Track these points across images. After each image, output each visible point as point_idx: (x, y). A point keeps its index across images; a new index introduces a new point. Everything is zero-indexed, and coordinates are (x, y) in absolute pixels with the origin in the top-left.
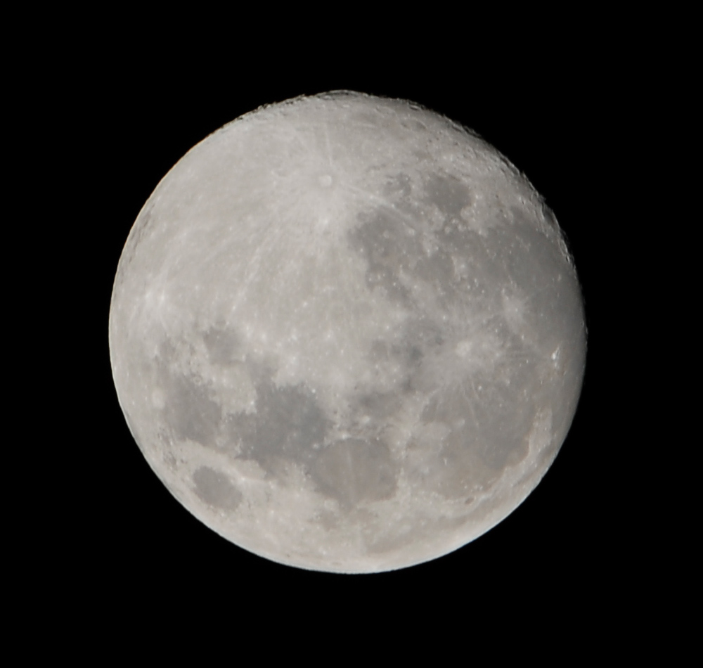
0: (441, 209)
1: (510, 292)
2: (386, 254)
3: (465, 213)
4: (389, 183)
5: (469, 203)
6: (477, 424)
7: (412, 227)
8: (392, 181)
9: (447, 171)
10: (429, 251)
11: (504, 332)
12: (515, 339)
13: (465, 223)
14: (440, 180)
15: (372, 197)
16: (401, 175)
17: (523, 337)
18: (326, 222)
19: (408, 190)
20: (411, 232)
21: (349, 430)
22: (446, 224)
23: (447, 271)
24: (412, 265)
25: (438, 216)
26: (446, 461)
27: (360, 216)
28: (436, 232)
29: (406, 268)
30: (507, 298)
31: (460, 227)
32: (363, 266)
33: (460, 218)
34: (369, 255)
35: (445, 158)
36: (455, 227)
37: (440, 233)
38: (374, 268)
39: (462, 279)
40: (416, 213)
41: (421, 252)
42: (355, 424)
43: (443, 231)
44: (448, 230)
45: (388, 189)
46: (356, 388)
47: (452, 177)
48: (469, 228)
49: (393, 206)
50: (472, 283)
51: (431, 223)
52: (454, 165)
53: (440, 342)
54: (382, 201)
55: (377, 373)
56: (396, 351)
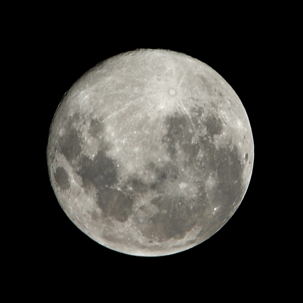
0: (207, 129)
1: (213, 176)
2: (176, 133)
3: (215, 136)
4: (195, 108)
5: (219, 134)
6: (171, 216)
7: (192, 129)
8: (196, 107)
9: (219, 117)
10: (193, 142)
11: (202, 189)
12: (204, 194)
13: (213, 140)
14: (215, 119)
15: (185, 109)
16: (201, 108)
17: (207, 195)
18: (162, 107)
19: (200, 115)
20: (191, 131)
21: (122, 188)
22: (206, 136)
23: (195, 153)
24: (183, 143)
25: (205, 131)
26: (151, 222)
27: (176, 113)
28: (200, 137)
29: (180, 143)
30: (211, 177)
31: (210, 140)
32: (165, 132)
33: (212, 137)
34: (170, 129)
35: (222, 111)
36: (208, 140)
38: (169, 135)
39: (199, 160)
40: (197, 125)
41: (190, 141)
42: (126, 187)
43: (203, 138)
44: (205, 139)
45: (193, 110)
46: (134, 175)
47: (220, 120)
48: (213, 143)
49: (190, 117)
50: (201, 164)
51: (200, 132)
52: (223, 117)
53: (175, 177)
54: (188, 113)
55: (145, 174)
56: (157, 171)
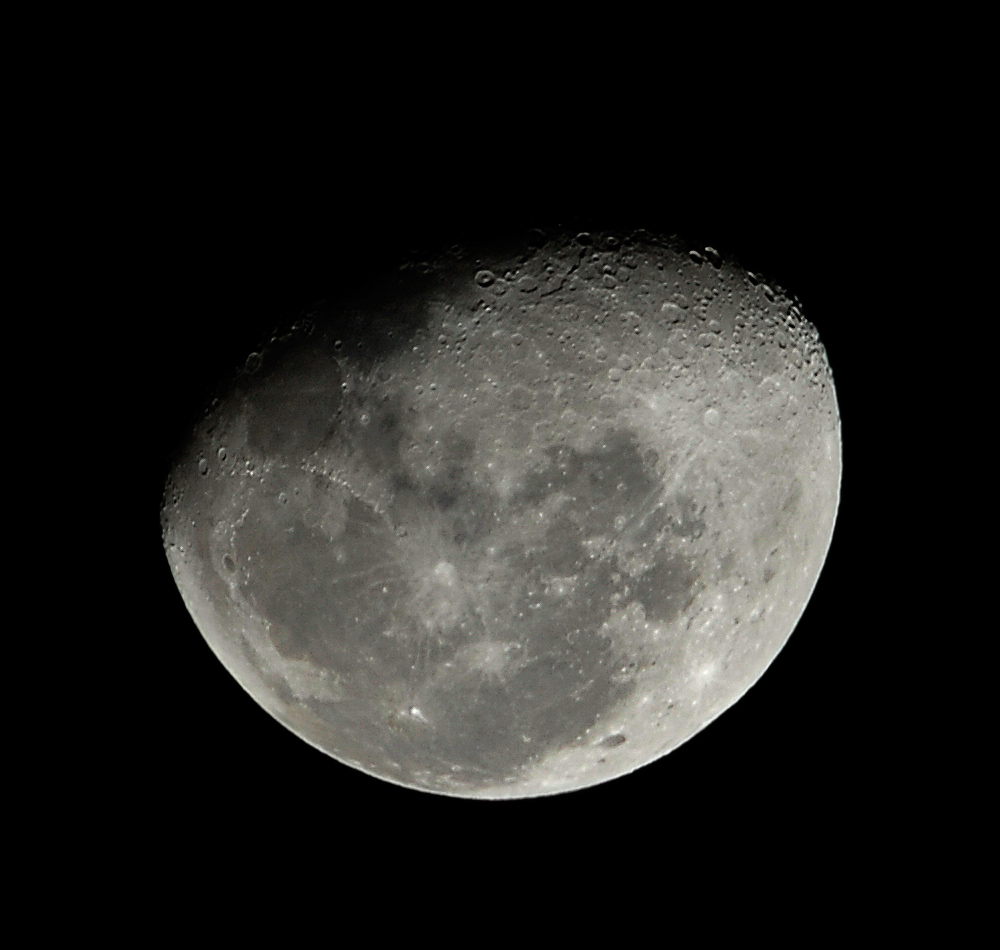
0: (647, 573)
1: (515, 655)
2: (594, 480)
3: (636, 608)
4: (694, 507)
5: (648, 617)
6: (335, 581)
7: (627, 526)
8: (697, 512)
9: (700, 596)
10: (590, 542)
11: (459, 637)
12: (448, 653)
13: (623, 605)
14: (689, 583)
15: (677, 476)
16: (703, 526)
17: (448, 665)
18: (653, 406)
19: (681, 532)
20: (620, 521)
21: (353, 393)
22: (625, 576)
23: (558, 566)
24: (574, 516)
25: (638, 567)
26: (291, 529)
27: (654, 456)
28: (615, 559)
29: (570, 505)
30: (507, 649)
31: (617, 596)
32: (582, 444)
33: (629, 600)
34: (596, 456)
35: (720, 597)
36: (619, 589)
37: (613, 565)
38: (577, 460)
39: (544, 586)
40: (646, 535)
41: (589, 534)
42: (361, 402)
43: (615, 569)
44: (616, 578)
45: (686, 503)
46: (411, 409)
47: (690, 602)
48: (613, 611)
49: (661, 504)
50: (535, 600)
51: (630, 555)
52: (706, 610)
53: (459, 538)
54: (670, 490)
55: (429, 441)
56: (455, 473)
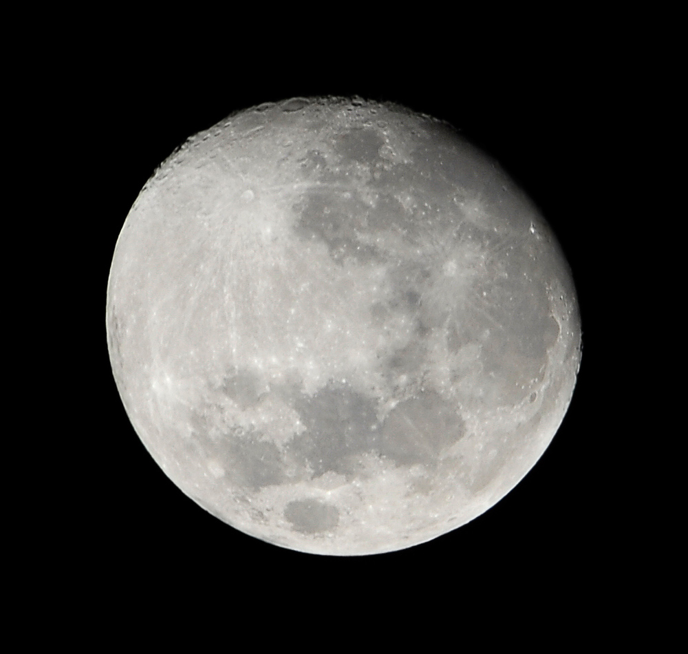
0: (361, 162)
1: (461, 198)
2: (336, 227)
3: (383, 153)
4: (304, 166)
5: (381, 143)
6: (501, 326)
7: (344, 191)
8: (304, 163)
9: (347, 127)
10: (371, 203)
11: (478, 235)
12: (490, 235)
13: (388, 161)
14: (346, 137)
15: (295, 186)
16: (310, 153)
17: (496, 230)
18: (269, 230)
19: (323, 162)
20: (347, 195)
21: (394, 397)
22: (372, 172)
23: (398, 210)
24: (364, 223)
25: (362, 169)
26: (492, 374)
27: (295, 208)
28: (369, 183)
29: (360, 229)
30: (462, 204)
31: (386, 167)
32: (323, 249)
33: (382, 160)
34: (322, 236)
36: (382, 169)
37: (372, 182)
38: (333, 245)
39: (414, 210)
40: (341, 177)
41: (367, 207)
42: (396, 388)
43: (373, 179)
44: (377, 175)
45: (306, 171)
46: (378, 357)
47: (355, 129)
48: (395, 163)
49: (318, 183)
50: (425, 209)
51: (359, 178)
53: (427, 274)
54: (306, 184)
55: (388, 333)
56: (394, 305)
